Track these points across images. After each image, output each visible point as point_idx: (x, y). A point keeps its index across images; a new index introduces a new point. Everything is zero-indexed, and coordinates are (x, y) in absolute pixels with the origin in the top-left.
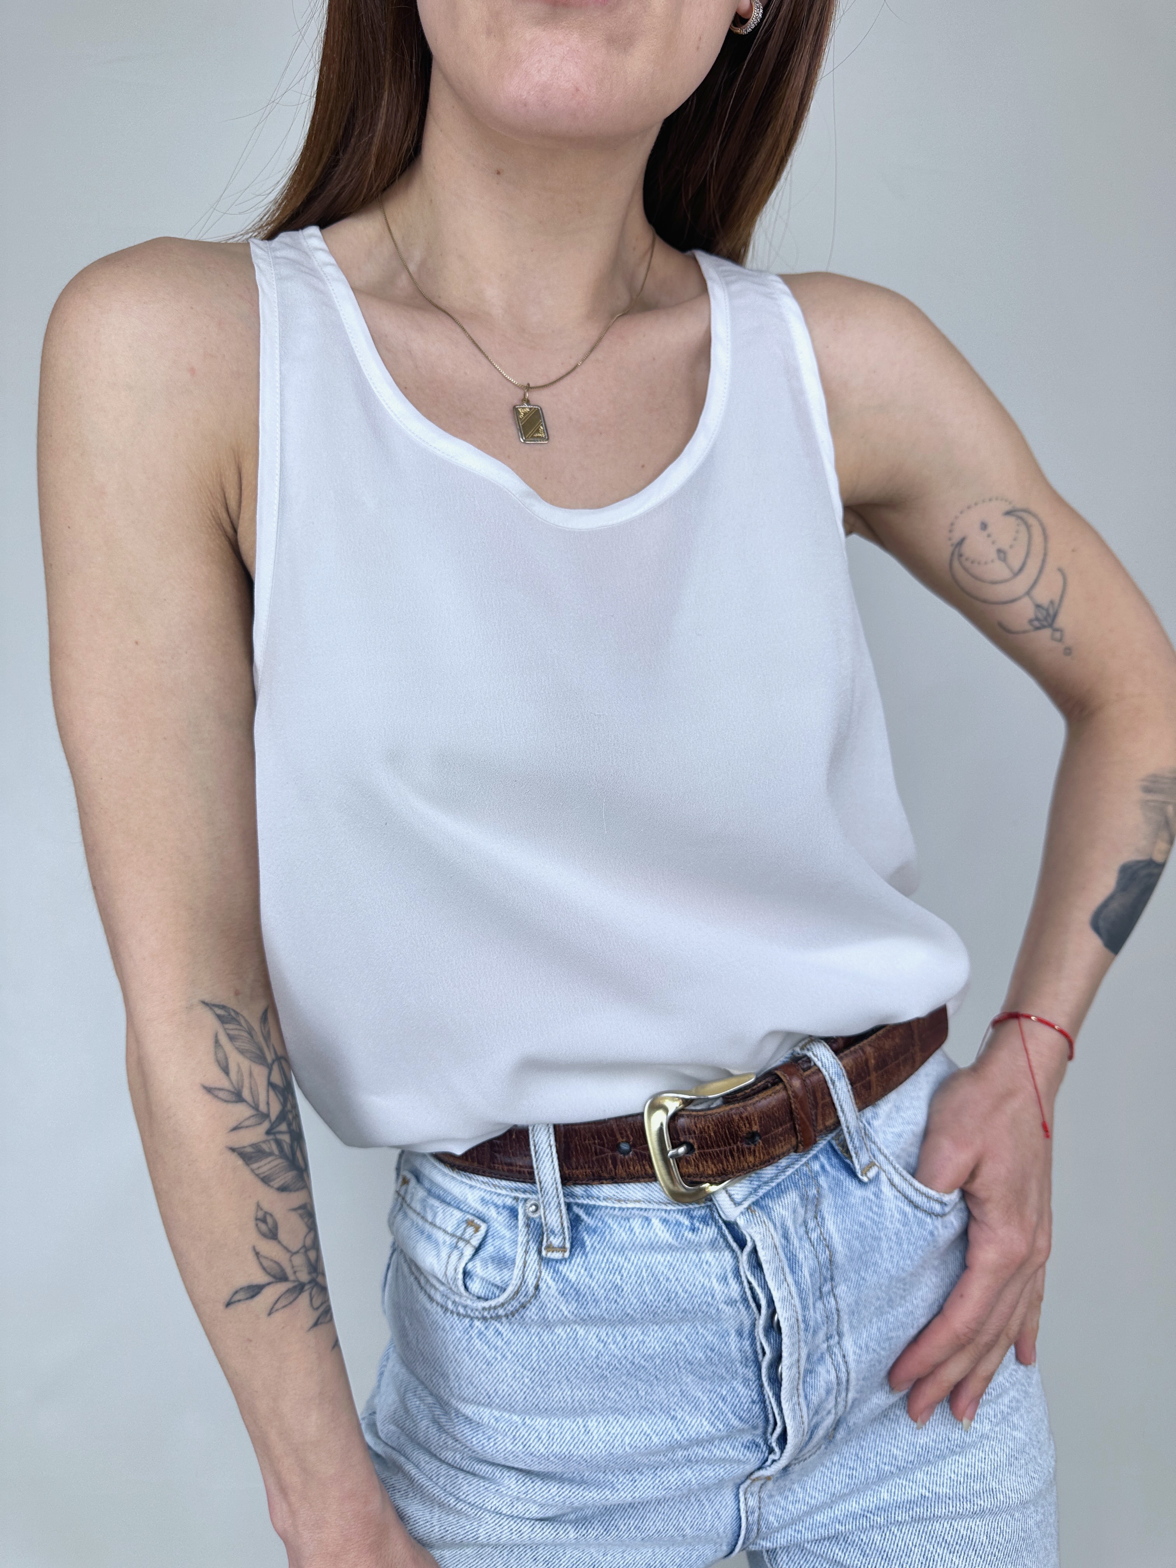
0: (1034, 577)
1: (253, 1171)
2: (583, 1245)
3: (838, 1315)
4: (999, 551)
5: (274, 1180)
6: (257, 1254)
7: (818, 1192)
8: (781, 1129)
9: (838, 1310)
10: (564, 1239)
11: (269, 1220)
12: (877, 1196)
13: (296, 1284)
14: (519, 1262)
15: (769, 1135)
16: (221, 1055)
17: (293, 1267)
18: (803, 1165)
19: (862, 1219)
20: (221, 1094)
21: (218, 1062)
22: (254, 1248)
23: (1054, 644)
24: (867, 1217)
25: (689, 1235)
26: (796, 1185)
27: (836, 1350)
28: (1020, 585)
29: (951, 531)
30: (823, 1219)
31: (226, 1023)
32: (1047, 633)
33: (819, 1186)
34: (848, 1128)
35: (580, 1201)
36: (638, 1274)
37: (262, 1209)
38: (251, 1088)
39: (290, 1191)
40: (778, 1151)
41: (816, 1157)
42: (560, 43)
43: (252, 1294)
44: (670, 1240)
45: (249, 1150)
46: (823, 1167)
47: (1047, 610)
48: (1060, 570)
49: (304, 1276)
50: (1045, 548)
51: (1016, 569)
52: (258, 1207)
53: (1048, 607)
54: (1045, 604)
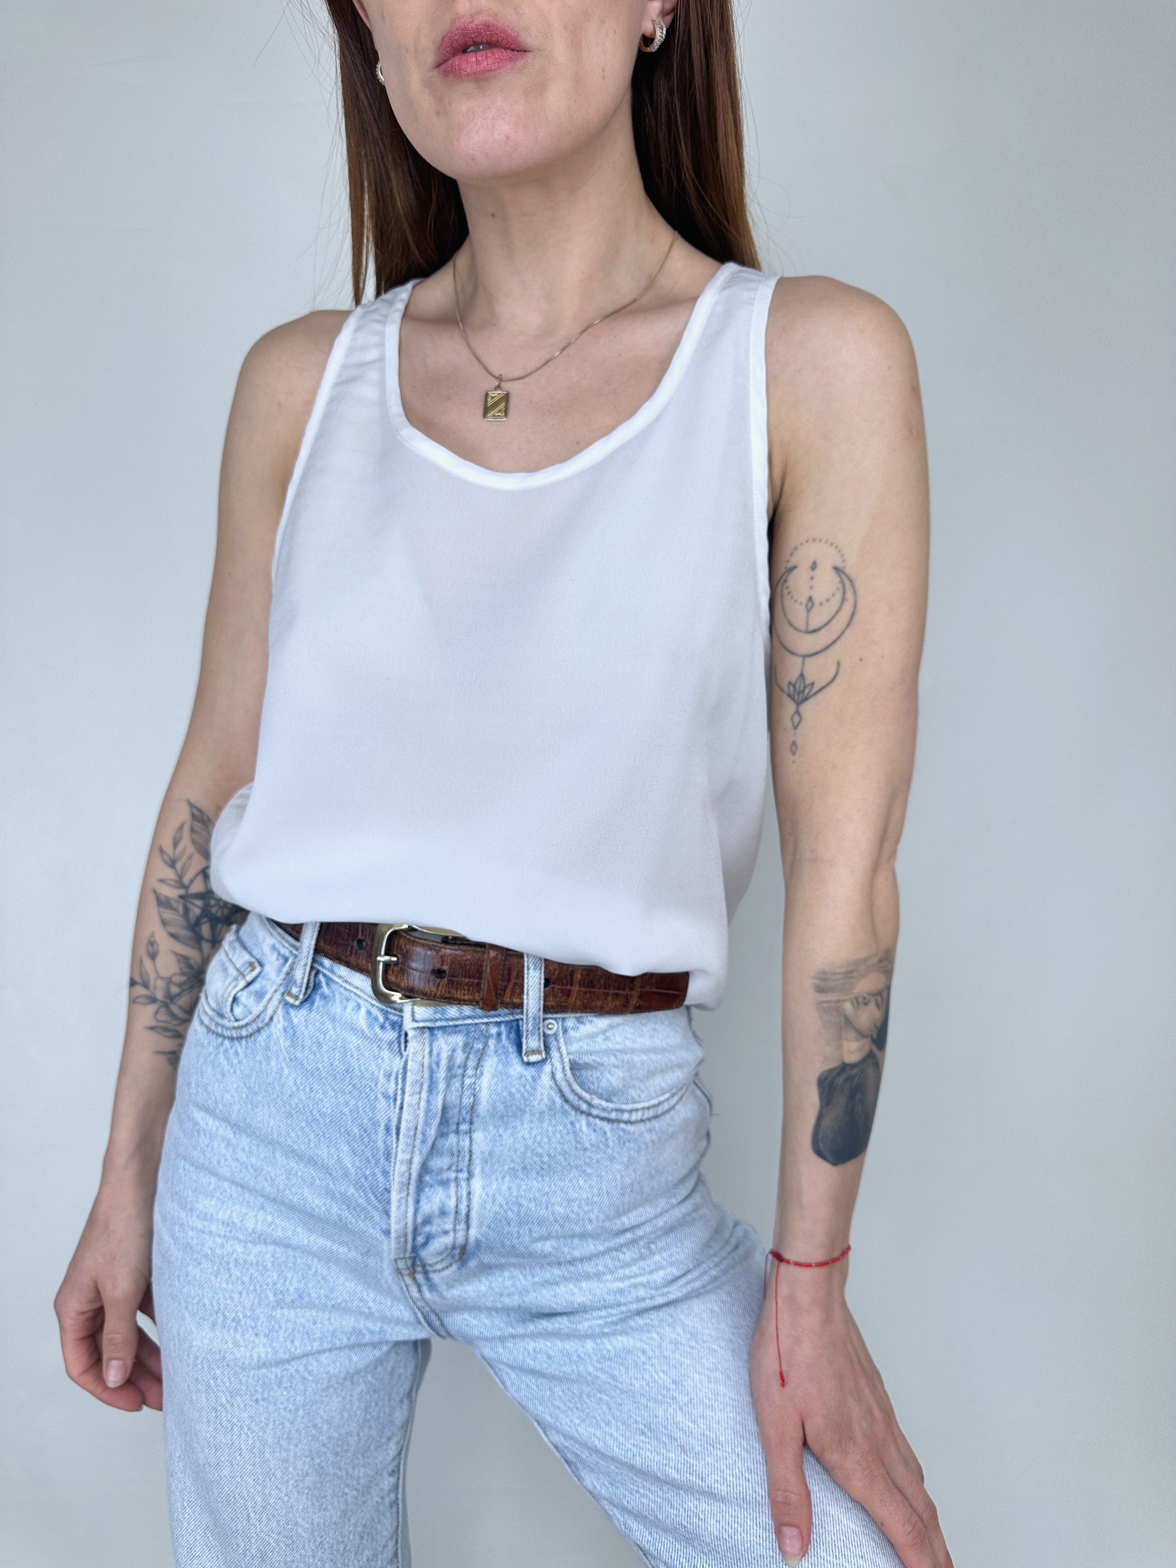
2: (313, 1004)
3: (471, 1156)
4: (810, 598)
5: (168, 926)
7: (483, 1049)
8: (467, 980)
9: (470, 1151)
10: (300, 991)
11: (155, 946)
12: (534, 1079)
13: (151, 996)
14: (268, 997)
15: (456, 979)
16: (178, 835)
17: (156, 984)
18: (483, 1023)
19: (514, 1090)
23: (791, 726)
24: (518, 1091)
25: (377, 1029)
26: (468, 1034)
27: (464, 1184)
28: (805, 644)
29: (792, 554)
30: (482, 1074)
31: (196, 821)
32: (792, 707)
33: (486, 1045)
34: (527, 1011)
35: (325, 971)
36: (335, 1042)
37: (153, 937)
38: (184, 864)
39: (178, 941)
40: (458, 995)
41: (498, 1024)
44: (364, 1027)
45: (163, 898)
46: (499, 1034)
47: (805, 687)
48: (839, 663)
49: (160, 995)
50: (843, 633)
51: (812, 627)
52: (153, 935)
53: (808, 686)
54: (808, 681)
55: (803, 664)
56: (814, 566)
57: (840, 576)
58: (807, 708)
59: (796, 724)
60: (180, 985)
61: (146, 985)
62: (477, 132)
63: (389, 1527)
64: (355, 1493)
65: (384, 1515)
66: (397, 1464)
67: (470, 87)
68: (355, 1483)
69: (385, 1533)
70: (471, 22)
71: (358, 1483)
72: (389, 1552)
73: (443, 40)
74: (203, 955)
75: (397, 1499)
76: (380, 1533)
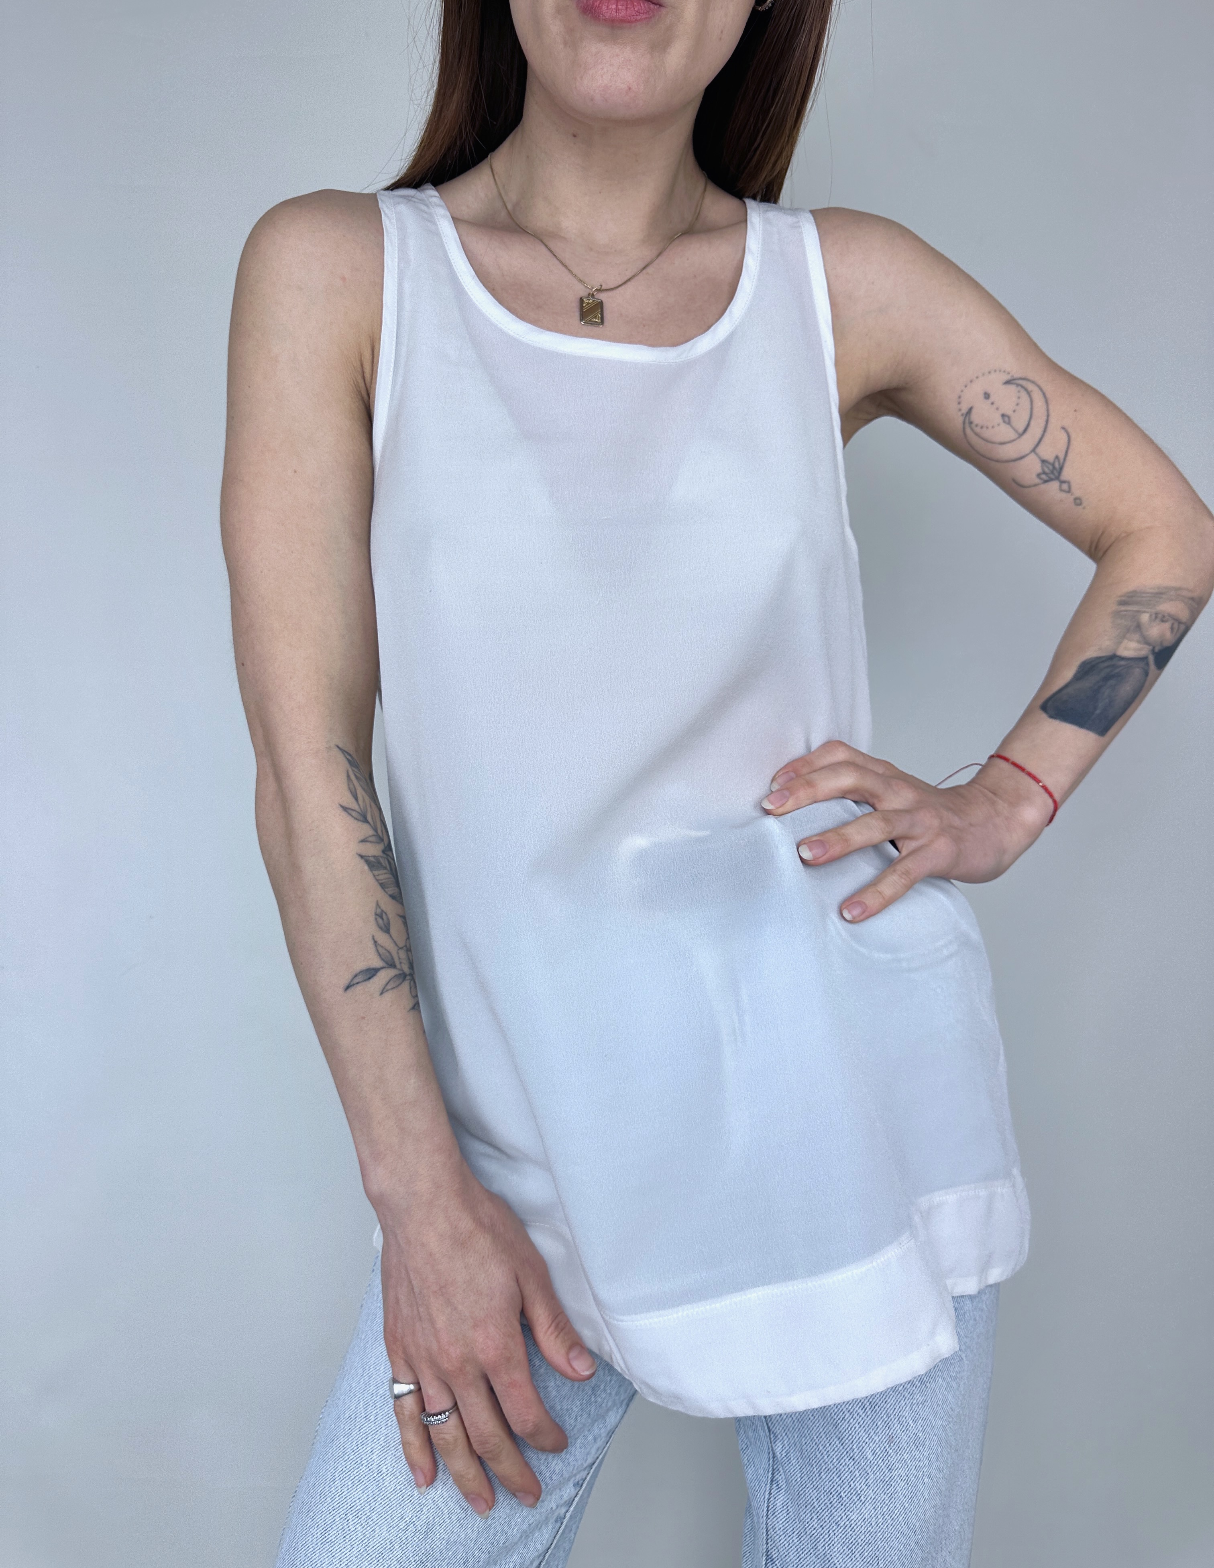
0: (1038, 436)
1: (374, 876)
4: (1003, 416)
5: (386, 887)
6: (375, 942)
11: (385, 917)
16: (351, 786)
17: (399, 958)
20: (354, 813)
21: (350, 789)
22: (373, 937)
23: (1064, 495)
28: (1026, 444)
29: (959, 403)
31: (352, 766)
32: (1055, 485)
37: (380, 907)
39: (398, 901)
42: (617, 55)
43: (369, 976)
47: (1053, 465)
48: (1063, 428)
49: (406, 969)
50: (1048, 411)
51: (1021, 430)
53: (1054, 462)
54: (1051, 460)
55: (1037, 454)
56: (987, 396)
57: (1013, 384)
58: (1066, 474)
59: (1068, 490)
63: (544, 1542)
71: (550, 1478)
75: (565, 1516)
76: (535, 1542)
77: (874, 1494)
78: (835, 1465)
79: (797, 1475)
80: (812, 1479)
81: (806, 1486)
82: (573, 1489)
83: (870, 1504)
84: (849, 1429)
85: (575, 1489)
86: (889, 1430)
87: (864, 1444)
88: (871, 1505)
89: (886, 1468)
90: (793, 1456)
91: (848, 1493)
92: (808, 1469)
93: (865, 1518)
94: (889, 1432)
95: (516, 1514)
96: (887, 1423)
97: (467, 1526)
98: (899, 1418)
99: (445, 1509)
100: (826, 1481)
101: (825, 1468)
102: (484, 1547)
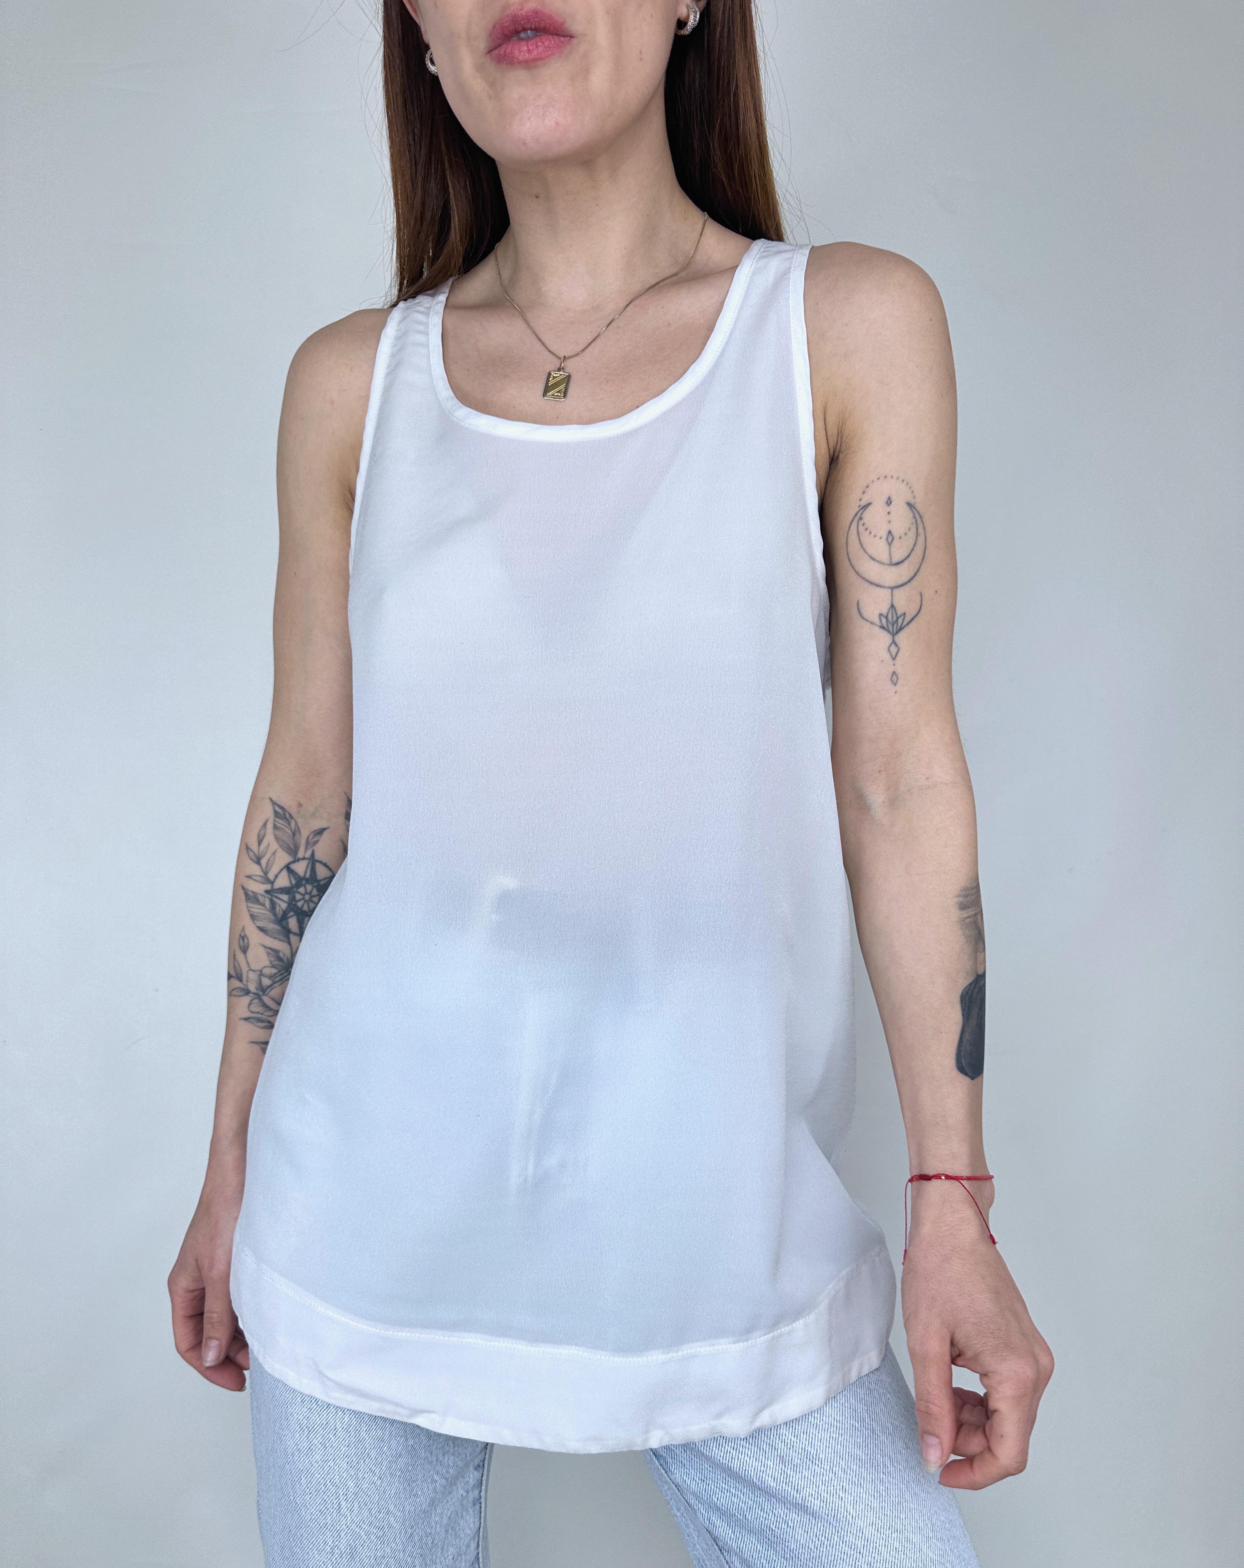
1: (247, 906)
4: (889, 532)
5: (257, 920)
6: (235, 957)
11: (246, 940)
13: (245, 988)
16: (262, 832)
17: (248, 977)
20: (249, 853)
21: (259, 835)
22: (234, 953)
29: (864, 491)
31: (278, 818)
37: (244, 932)
38: (269, 860)
39: (267, 934)
45: (251, 894)
47: (898, 618)
48: (922, 595)
49: (252, 987)
51: (895, 559)
52: (243, 929)
53: (900, 616)
54: (900, 612)
55: (892, 595)
57: (913, 511)
59: (894, 655)
60: (270, 977)
61: (240, 979)
62: (529, 119)
63: (472, 1525)
64: (444, 1482)
65: (467, 1510)
66: (483, 1458)
67: (521, 74)
68: (444, 1471)
69: (468, 1532)
70: (521, 10)
71: (447, 1472)
72: (471, 1556)
73: (494, 27)
74: (291, 948)
75: (480, 1496)
76: (464, 1530)
77: (798, 1516)
78: (753, 1499)
79: (729, 1534)
80: (743, 1525)
81: (742, 1535)
82: (476, 1473)
83: (799, 1528)
84: (742, 1465)
85: (479, 1471)
86: (776, 1452)
87: (761, 1473)
88: (801, 1529)
89: (793, 1490)
90: (715, 1518)
91: (776, 1524)
92: (734, 1519)
93: (803, 1545)
94: (777, 1453)
95: (431, 1515)
96: (771, 1444)
97: (388, 1541)
98: (779, 1437)
99: (361, 1532)
100: (754, 1521)
101: (747, 1509)
102: (415, 1553)
